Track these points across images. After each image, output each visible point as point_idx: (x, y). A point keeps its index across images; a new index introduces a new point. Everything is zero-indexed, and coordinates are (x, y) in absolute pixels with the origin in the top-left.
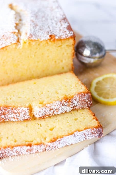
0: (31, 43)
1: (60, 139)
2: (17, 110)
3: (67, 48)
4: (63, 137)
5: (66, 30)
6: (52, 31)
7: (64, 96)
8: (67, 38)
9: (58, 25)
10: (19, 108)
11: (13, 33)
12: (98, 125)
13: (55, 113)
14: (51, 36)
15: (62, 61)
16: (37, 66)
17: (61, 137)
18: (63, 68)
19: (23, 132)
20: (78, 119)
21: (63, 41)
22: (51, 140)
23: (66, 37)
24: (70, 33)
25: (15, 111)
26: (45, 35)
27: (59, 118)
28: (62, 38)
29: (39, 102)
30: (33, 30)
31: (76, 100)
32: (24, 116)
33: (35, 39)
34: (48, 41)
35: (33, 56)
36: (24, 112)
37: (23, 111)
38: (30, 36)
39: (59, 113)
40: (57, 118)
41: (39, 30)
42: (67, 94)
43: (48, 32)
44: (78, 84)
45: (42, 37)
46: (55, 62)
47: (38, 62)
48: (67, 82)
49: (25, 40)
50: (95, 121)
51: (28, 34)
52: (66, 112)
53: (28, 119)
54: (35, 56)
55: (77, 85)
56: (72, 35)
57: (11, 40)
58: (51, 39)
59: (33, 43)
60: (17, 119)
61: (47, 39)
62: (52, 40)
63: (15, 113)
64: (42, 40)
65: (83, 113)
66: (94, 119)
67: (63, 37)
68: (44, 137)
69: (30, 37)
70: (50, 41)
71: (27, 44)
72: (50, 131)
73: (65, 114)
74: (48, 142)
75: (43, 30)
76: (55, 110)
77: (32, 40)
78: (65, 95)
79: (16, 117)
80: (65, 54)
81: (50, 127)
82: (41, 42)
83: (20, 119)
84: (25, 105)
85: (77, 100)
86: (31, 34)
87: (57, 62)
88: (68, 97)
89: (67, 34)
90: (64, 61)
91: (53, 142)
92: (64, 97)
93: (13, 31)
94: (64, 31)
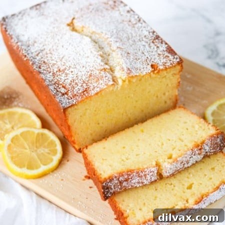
0: (132, 80)
1: (206, 198)
2: (144, 173)
3: (172, 77)
4: (208, 195)
5: (166, 54)
6: (149, 58)
7: (193, 143)
8: (174, 65)
9: (152, 48)
10: (146, 170)
11: (104, 70)
13: (186, 166)
14: (152, 66)
15: (164, 94)
16: (135, 107)
17: (207, 196)
18: (166, 102)
19: (156, 197)
20: (217, 168)
21: (168, 70)
22: (196, 201)
23: (171, 64)
24: (174, 58)
25: (141, 174)
26: (145, 66)
27: (192, 171)
28: (167, 67)
29: (167, 157)
30: (128, 61)
31: (207, 145)
32: (151, 178)
33: (135, 74)
34: (152, 73)
35: (132, 95)
36: (151, 174)
37: (151, 172)
38: (129, 72)
39: (190, 164)
40: (189, 171)
41: (135, 61)
42: (196, 140)
44: (200, 123)
45: (142, 70)
46: (157, 97)
47: (137, 101)
48: (185, 123)
49: (124, 78)
51: (126, 69)
52: (196, 162)
53: (155, 181)
54: (134, 94)
55: (200, 125)
56: (178, 60)
57: (105, 80)
58: (155, 70)
59: (134, 80)
60: (142, 183)
61: (149, 71)
62: (156, 72)
63: (140, 177)
64: (144, 73)
65: (218, 159)
67: (167, 64)
68: (186, 199)
69: (129, 74)
70: (154, 73)
71: (127, 82)
73: (196, 164)
74: (194, 205)
75: (139, 59)
76: (185, 162)
77: (132, 77)
78: (195, 142)
79: (140, 181)
80: (170, 85)
81: (187, 185)
82: (143, 76)
83: (146, 182)
84: (152, 164)
85: (209, 144)
86: (129, 69)
87: (159, 96)
88: (199, 143)
89: (172, 59)
90: (167, 94)
91: (199, 203)
92: (195, 145)
93: (102, 68)
94: (165, 56)
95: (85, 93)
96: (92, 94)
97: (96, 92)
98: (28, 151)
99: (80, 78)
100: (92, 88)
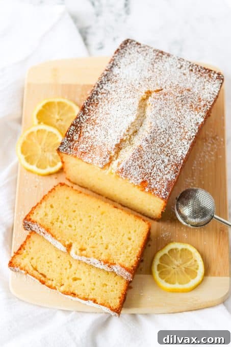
2: (55, 241)
3: (156, 202)
4: (75, 297)
5: (166, 184)
6: (152, 174)
9: (166, 169)
12: (116, 309)
14: (144, 182)
19: (51, 262)
20: (108, 287)
22: (64, 291)
25: (53, 240)
26: (139, 178)
29: (79, 248)
30: (130, 163)
33: (123, 177)
36: (61, 247)
38: (120, 171)
41: (137, 167)
43: (145, 176)
44: (135, 250)
45: (133, 178)
50: (118, 302)
51: (121, 167)
53: (64, 252)
58: (141, 187)
59: (119, 179)
61: (136, 184)
64: (130, 182)
65: (118, 283)
66: (120, 298)
67: (155, 191)
68: (63, 283)
70: (138, 188)
71: (113, 176)
72: (72, 281)
73: (102, 271)
75: (143, 168)
77: (119, 176)
86: (123, 169)
88: (110, 262)
89: (162, 191)
92: (106, 260)
93: (110, 150)
94: (163, 184)
95: (83, 154)
96: (84, 161)
97: (87, 161)
98: (39, 147)
99: (94, 141)
100: (90, 155)
